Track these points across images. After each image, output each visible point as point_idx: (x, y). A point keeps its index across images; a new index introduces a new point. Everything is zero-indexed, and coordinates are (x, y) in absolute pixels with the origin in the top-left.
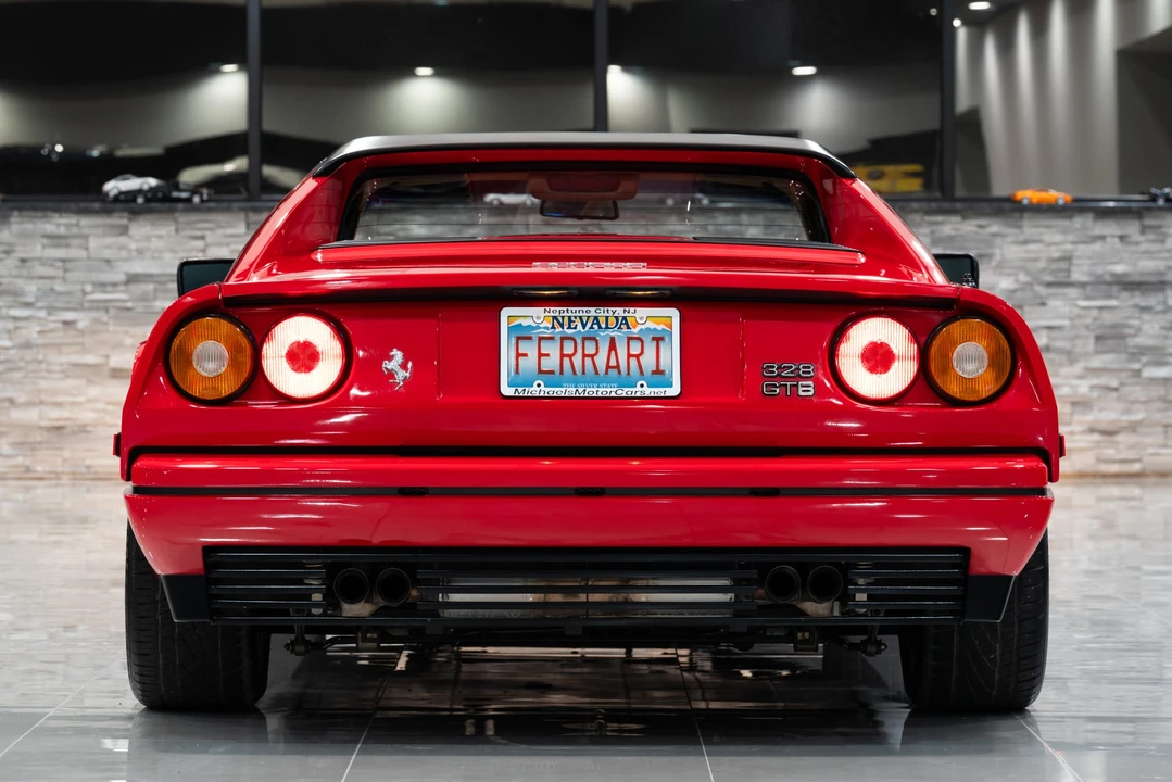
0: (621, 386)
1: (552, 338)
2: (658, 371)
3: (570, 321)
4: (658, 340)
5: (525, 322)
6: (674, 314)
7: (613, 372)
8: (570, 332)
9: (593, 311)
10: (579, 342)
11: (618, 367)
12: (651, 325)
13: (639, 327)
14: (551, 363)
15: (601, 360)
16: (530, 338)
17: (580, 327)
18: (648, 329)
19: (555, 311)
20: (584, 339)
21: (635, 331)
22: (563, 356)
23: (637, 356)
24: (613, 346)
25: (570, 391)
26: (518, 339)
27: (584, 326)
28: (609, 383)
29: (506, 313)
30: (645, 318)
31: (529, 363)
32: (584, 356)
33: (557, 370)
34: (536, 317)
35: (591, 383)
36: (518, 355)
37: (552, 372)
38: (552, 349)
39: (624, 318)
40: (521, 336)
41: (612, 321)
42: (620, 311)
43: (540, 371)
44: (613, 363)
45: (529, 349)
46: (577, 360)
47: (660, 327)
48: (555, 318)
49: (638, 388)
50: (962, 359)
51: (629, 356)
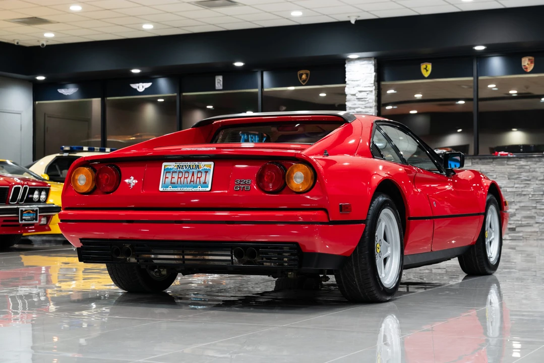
0: (194, 187)
1: (176, 172)
2: (205, 183)
3: (182, 167)
4: (206, 172)
5: (169, 167)
6: (212, 164)
7: (192, 183)
8: (182, 170)
9: (189, 163)
10: (184, 173)
11: (193, 181)
12: (205, 167)
13: (202, 168)
14: (175, 180)
15: (189, 179)
16: (170, 172)
17: (185, 169)
18: (204, 169)
19: (178, 163)
20: (185, 172)
21: (200, 169)
22: (178, 178)
23: (200, 178)
24: (193, 175)
25: (179, 189)
26: (167, 172)
27: (186, 168)
28: (190, 187)
29: (164, 164)
30: (204, 165)
31: (168, 180)
32: (185, 178)
33: (176, 183)
34: (172, 165)
35: (184, 187)
36: (166, 178)
37: (175, 183)
38: (176, 176)
39: (198, 165)
40: (168, 171)
41: (194, 166)
42: (197, 163)
43: (171, 183)
44: (192, 180)
45: (169, 175)
46: (182, 179)
47: (208, 168)
48: (178, 166)
49: (198, 188)
50: (300, 178)
51: (197, 178)
